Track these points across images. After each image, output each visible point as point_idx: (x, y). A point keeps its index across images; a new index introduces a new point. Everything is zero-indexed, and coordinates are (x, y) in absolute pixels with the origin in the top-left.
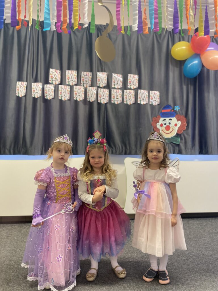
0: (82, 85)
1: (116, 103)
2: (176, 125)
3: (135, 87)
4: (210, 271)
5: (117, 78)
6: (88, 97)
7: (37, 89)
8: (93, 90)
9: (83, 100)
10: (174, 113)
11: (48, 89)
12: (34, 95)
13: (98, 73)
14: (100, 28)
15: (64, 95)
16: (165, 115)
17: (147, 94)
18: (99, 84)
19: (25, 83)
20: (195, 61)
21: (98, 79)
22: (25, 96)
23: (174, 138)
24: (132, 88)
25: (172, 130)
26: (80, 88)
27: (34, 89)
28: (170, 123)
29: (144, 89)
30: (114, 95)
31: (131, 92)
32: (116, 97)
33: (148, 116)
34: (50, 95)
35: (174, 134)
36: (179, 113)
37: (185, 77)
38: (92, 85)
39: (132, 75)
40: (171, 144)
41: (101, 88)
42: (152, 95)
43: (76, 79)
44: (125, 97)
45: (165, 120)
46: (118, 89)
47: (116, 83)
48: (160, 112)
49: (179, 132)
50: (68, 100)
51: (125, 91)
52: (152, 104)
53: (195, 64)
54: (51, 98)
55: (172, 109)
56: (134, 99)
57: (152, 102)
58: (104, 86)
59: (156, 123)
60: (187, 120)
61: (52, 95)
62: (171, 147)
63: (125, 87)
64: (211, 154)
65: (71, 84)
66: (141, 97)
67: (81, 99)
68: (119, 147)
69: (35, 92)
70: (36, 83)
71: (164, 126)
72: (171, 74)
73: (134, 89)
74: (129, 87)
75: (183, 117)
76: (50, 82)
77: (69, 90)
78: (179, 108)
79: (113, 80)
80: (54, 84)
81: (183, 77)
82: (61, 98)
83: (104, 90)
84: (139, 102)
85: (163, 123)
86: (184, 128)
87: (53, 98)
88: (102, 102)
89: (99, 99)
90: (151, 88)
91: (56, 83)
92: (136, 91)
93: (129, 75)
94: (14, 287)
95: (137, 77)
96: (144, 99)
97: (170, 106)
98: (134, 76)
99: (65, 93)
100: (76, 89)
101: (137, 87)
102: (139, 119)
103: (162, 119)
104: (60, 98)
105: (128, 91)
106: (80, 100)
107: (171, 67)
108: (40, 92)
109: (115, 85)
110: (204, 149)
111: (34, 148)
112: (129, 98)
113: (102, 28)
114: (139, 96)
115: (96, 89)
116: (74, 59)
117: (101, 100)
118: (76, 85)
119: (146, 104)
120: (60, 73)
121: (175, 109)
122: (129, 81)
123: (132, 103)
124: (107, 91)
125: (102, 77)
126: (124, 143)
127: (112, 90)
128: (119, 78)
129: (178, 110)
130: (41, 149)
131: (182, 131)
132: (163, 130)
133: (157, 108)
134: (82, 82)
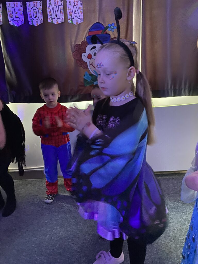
1: (16, 25)
10: (108, 35)
30: (11, 11)
32: (14, 14)
42: (71, 7)
44: (29, 13)
51: (27, 3)
55: (104, 29)
57: (72, 20)
59: (81, 53)
66: (52, 12)
84: (50, 21)
85: (92, 52)
92: (44, 1)
97: (100, 25)
105: (32, 3)
112: (35, 15)
114: (48, 10)
119: (62, 23)
123: (39, 24)
132: (92, 64)
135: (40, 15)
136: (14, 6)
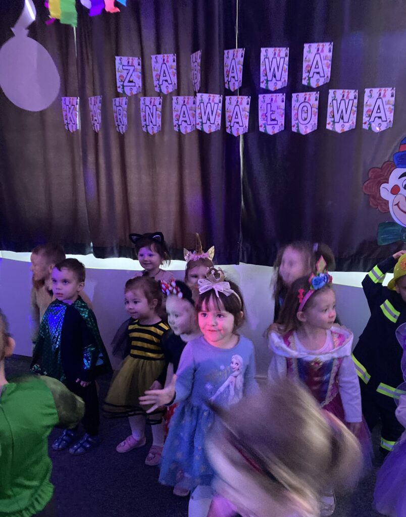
1: (270, 131)
5: (274, 61)
6: (198, 121)
7: (95, 111)
11: (118, 109)
12: (94, 126)
13: (226, 52)
15: (150, 122)
18: (229, 82)
19: (76, 100)
21: (225, 69)
24: (314, 84)
26: (186, 100)
27: (92, 113)
30: (264, 110)
31: (309, 99)
32: (269, 115)
34: (122, 124)
39: (314, 46)
41: (232, 94)
42: (372, 101)
43: (176, 77)
44: (293, 113)
47: (270, 76)
50: (159, 133)
51: (294, 95)
52: (370, 128)
54: (124, 131)
56: (315, 120)
57: (370, 124)
58: (237, 87)
59: (380, 184)
61: (125, 124)
65: (165, 92)
66: (335, 112)
67: (189, 129)
69: (94, 118)
70: (93, 99)
73: (318, 89)
76: (120, 90)
77: (160, 106)
80: (127, 96)
83: (239, 98)
84: (329, 127)
85: (401, 183)
87: (127, 131)
88: (235, 133)
89: (227, 124)
91: (131, 93)
92: (323, 93)
93: (306, 46)
95: (327, 49)
96: (346, 117)
98: (321, 48)
99: (152, 115)
100: (178, 103)
101: (328, 81)
103: (399, 171)
104: (145, 129)
105: (302, 95)
106: (186, 131)
109: (267, 81)
117: (231, 127)
118: (177, 93)
120: (139, 64)
122: (305, 65)
123: (310, 130)
125: (233, 60)
127: (261, 96)
132: (397, 204)
135: (313, 115)
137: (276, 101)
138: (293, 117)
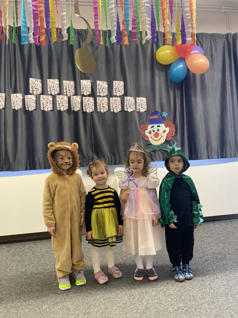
0: (65, 94)
1: (102, 111)
2: (164, 131)
3: (121, 95)
4: (199, 271)
5: (102, 86)
6: (72, 107)
7: (17, 100)
8: (77, 99)
9: (67, 109)
10: (162, 119)
11: (29, 100)
12: (14, 107)
13: (81, 81)
14: (81, 32)
15: (46, 106)
16: (153, 122)
17: (134, 101)
18: (83, 92)
19: (3, 95)
20: (180, 65)
21: (81, 87)
22: (4, 108)
23: (163, 144)
24: (118, 95)
25: (161, 136)
26: (63, 97)
27: (14, 101)
28: (158, 130)
29: (130, 96)
30: (99, 103)
31: (117, 100)
32: (101, 105)
33: (136, 123)
34: (31, 106)
35: (163, 140)
36: (167, 119)
37: (171, 81)
38: (76, 94)
39: (117, 82)
40: (160, 151)
41: (86, 96)
42: (139, 102)
43: (59, 88)
44: (111, 104)
45: (153, 127)
46: (104, 96)
47: (101, 91)
48: (148, 119)
49: (167, 138)
50: (51, 110)
51: (111, 98)
52: (139, 111)
53: (180, 68)
54: (33, 109)
55: (160, 115)
56: (120, 107)
57: (139, 109)
58: (88, 94)
59: (145, 130)
60: (175, 125)
61: (34, 106)
62: (161, 154)
63: (110, 94)
64: (201, 158)
65: (53, 94)
66: (127, 104)
67: (65, 109)
68: (108, 157)
69: (15, 103)
70: (15, 95)
71: (153, 133)
72: (157, 79)
73: (120, 96)
74: (115, 94)
75: (171, 122)
76: (31, 92)
77: (52, 99)
78: (167, 114)
79: (98, 88)
80: (35, 95)
81: (169, 81)
82: (44, 109)
83: (89, 98)
84: (126, 110)
85: (152, 130)
86: (173, 134)
87: (35, 110)
88: (88, 111)
89: (84, 108)
90: (138, 94)
91: (37, 93)
92: (122, 98)
93: (114, 82)
94: (8, 304)
95: (122, 83)
96: (131, 106)
97: (157, 112)
98: (119, 83)
99: (47, 103)
100: (59, 98)
101: (123, 94)
102: (127, 127)
103: (150, 126)
104: (42, 109)
105: (114, 98)
106: (63, 110)
107: (157, 72)
108: (21, 104)
109: (100, 93)
110: (194, 154)
111: (18, 164)
112: (116, 106)
113: (83, 33)
114: (125, 104)
115: (81, 97)
116: (55, 67)
117: (86, 109)
118: (59, 94)
119: (134, 111)
120: (40, 82)
121: (163, 115)
122: (114, 88)
123: (118, 111)
124: (92, 99)
125: (86, 84)
126: (113, 152)
127: (98, 98)
128: (104, 85)
129: (165, 116)
130: (25, 164)
131: (171, 138)
132: (151, 137)
133: (144, 115)
134: (64, 91)
136: (102, 100)
137: (104, 100)
138: (111, 106)
